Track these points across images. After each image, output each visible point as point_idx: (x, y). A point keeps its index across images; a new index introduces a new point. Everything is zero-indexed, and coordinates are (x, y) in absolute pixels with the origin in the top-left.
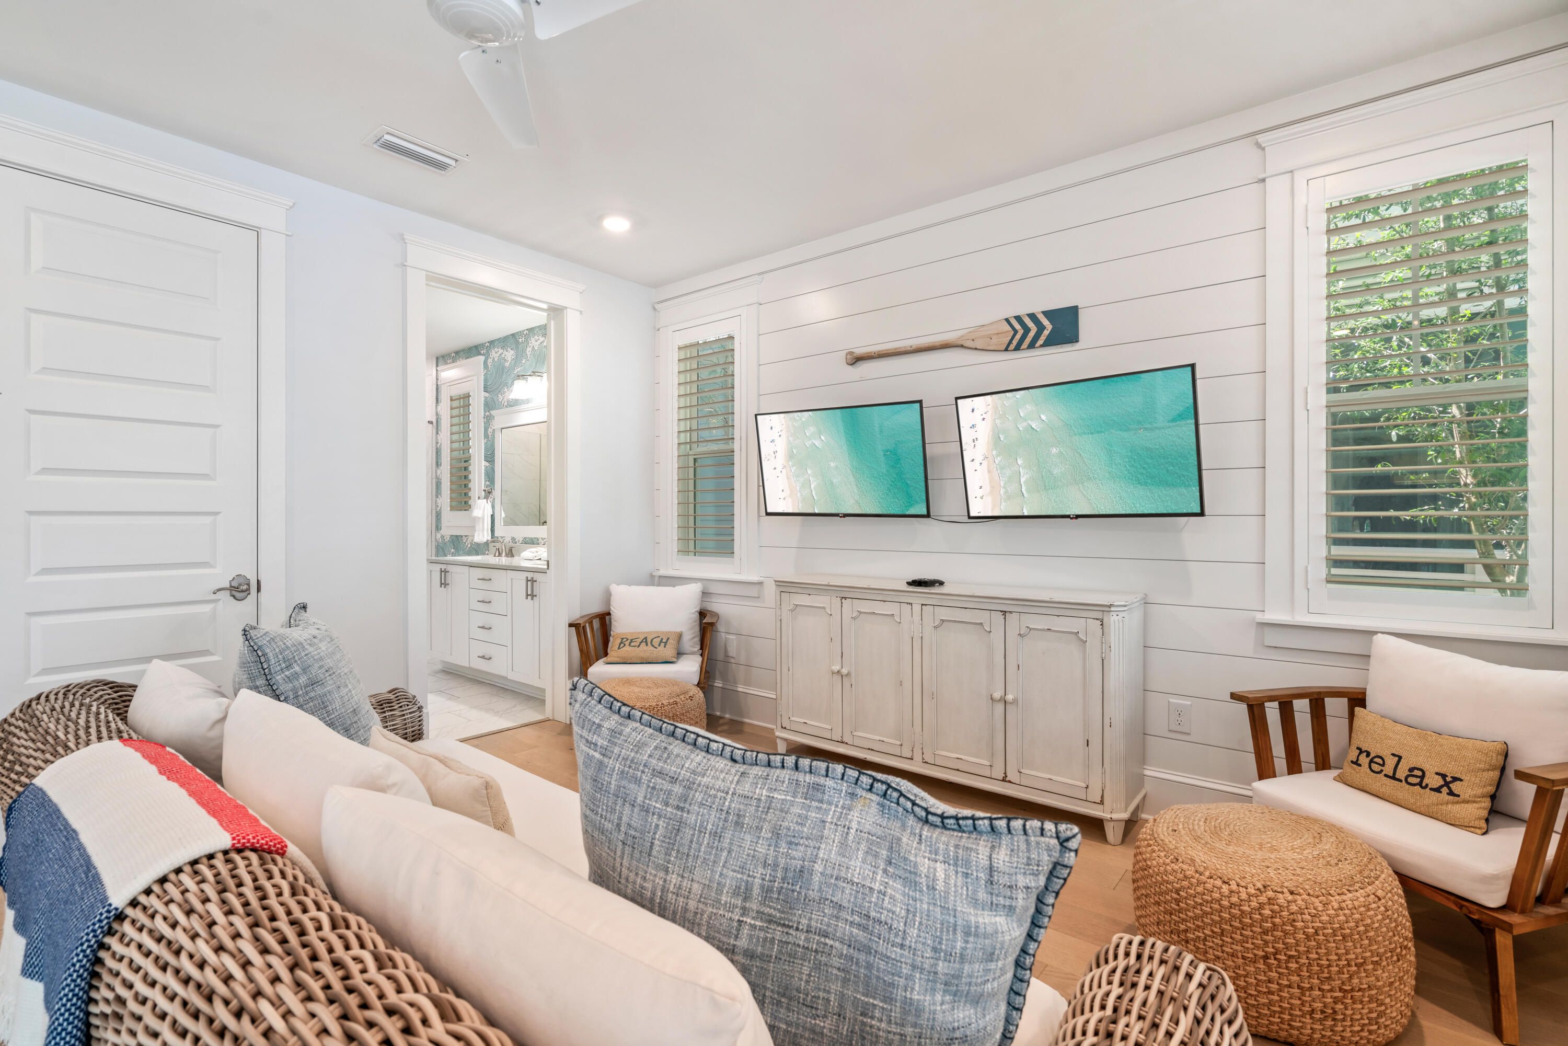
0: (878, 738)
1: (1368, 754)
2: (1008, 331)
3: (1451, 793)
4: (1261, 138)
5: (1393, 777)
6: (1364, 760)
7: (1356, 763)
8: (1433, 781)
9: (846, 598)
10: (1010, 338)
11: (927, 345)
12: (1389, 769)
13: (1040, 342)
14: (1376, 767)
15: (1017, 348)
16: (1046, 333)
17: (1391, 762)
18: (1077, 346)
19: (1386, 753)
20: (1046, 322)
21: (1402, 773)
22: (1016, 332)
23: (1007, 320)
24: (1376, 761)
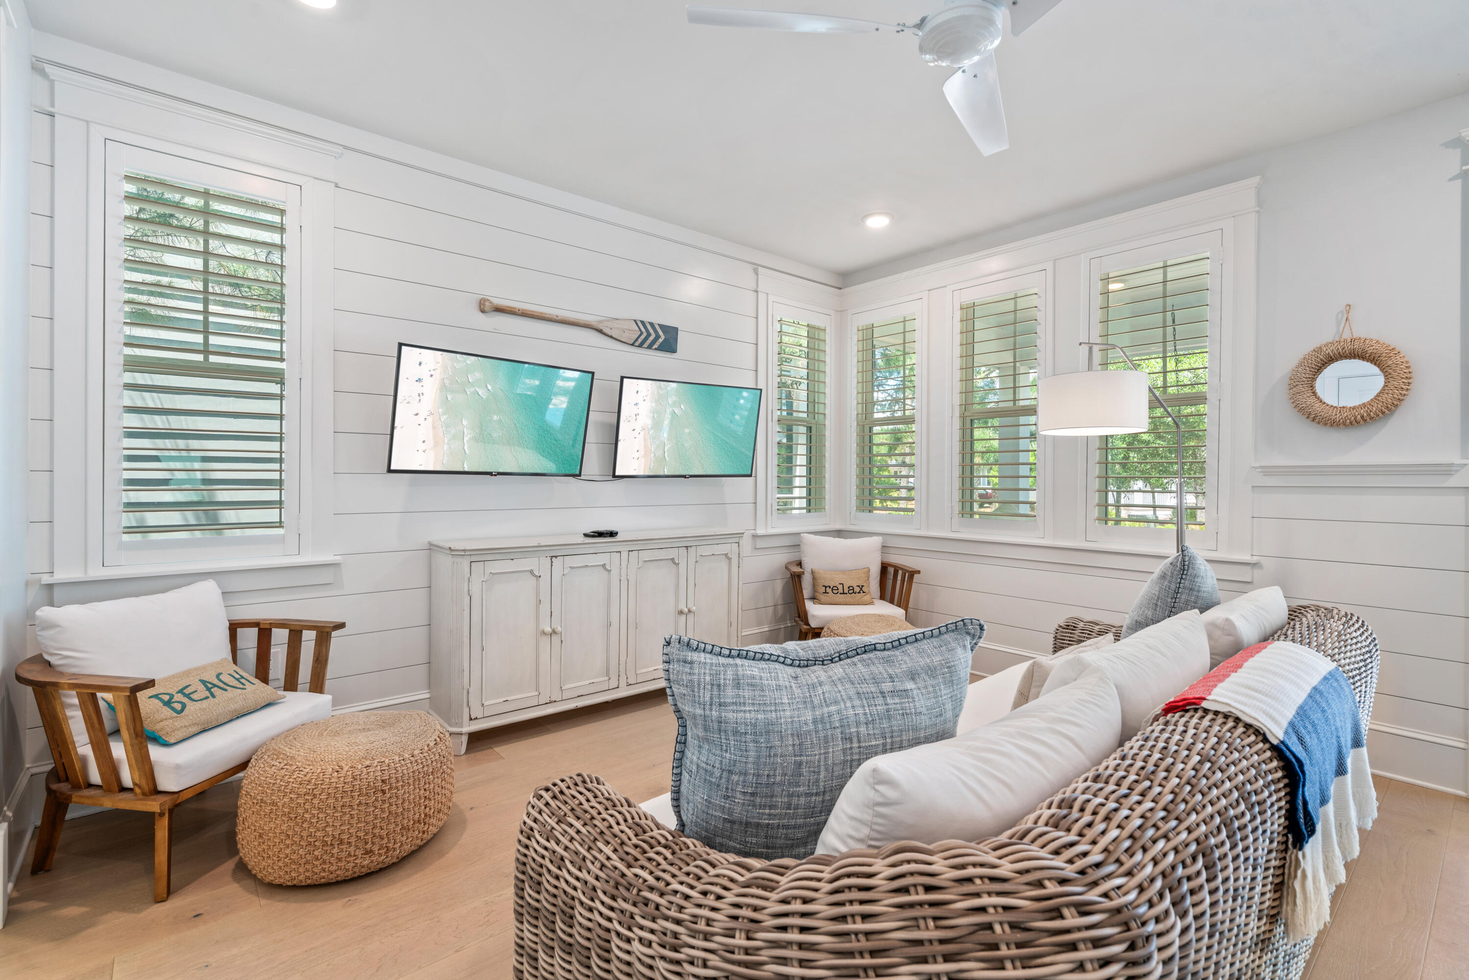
0: (587, 682)
1: (830, 587)
2: (635, 331)
3: (863, 592)
4: (760, 269)
5: (844, 593)
6: (828, 590)
7: (826, 592)
8: (857, 589)
9: (556, 557)
10: (637, 336)
11: (572, 320)
12: (841, 591)
13: (656, 346)
14: (835, 592)
15: (640, 346)
16: (661, 340)
17: (840, 587)
18: (674, 355)
19: (837, 584)
20: (661, 333)
21: (846, 591)
22: (642, 333)
23: (635, 321)
24: (834, 589)
